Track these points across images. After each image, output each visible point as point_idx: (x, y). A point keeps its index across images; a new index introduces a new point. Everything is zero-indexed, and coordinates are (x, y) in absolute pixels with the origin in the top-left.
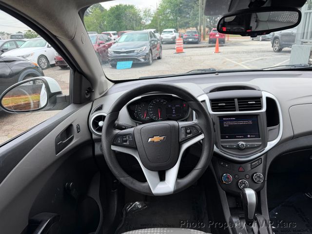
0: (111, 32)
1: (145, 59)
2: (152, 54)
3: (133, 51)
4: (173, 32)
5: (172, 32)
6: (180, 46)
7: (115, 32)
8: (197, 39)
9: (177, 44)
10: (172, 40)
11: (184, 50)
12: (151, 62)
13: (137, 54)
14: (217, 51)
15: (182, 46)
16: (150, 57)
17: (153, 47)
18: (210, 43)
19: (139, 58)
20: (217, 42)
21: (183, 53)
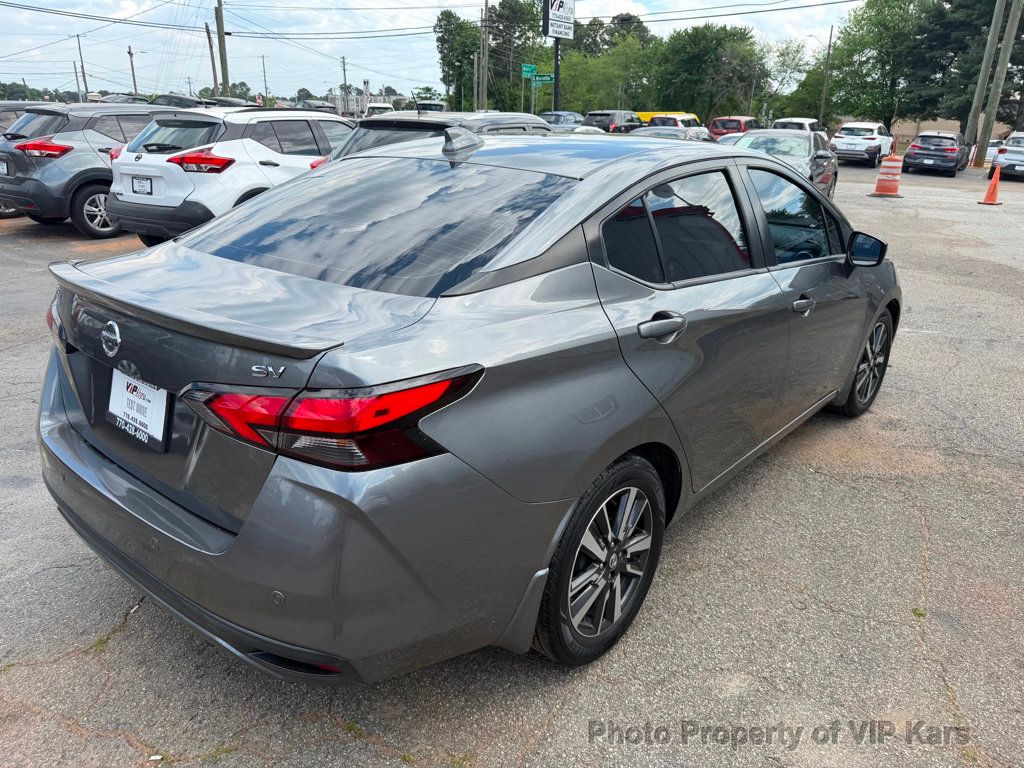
4: (876, 135)
6: (891, 177)
9: (882, 170)
15: (897, 177)
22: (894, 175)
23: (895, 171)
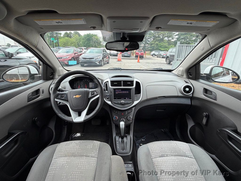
0: (83, 48)
1: (99, 63)
2: (103, 60)
3: (93, 58)
6: (120, 58)
7: (86, 48)
8: (129, 55)
9: (118, 56)
10: (116, 54)
11: (122, 60)
12: (103, 65)
13: (96, 60)
14: (138, 62)
15: (121, 58)
16: (103, 63)
17: (104, 57)
18: (136, 57)
19: (96, 62)
20: (139, 57)
21: (121, 61)
22: (120, 57)
23: (120, 56)
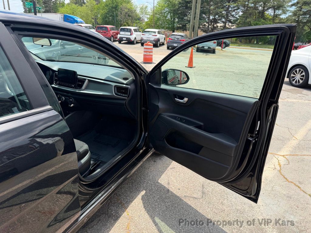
4: (157, 34)
5: (155, 32)
